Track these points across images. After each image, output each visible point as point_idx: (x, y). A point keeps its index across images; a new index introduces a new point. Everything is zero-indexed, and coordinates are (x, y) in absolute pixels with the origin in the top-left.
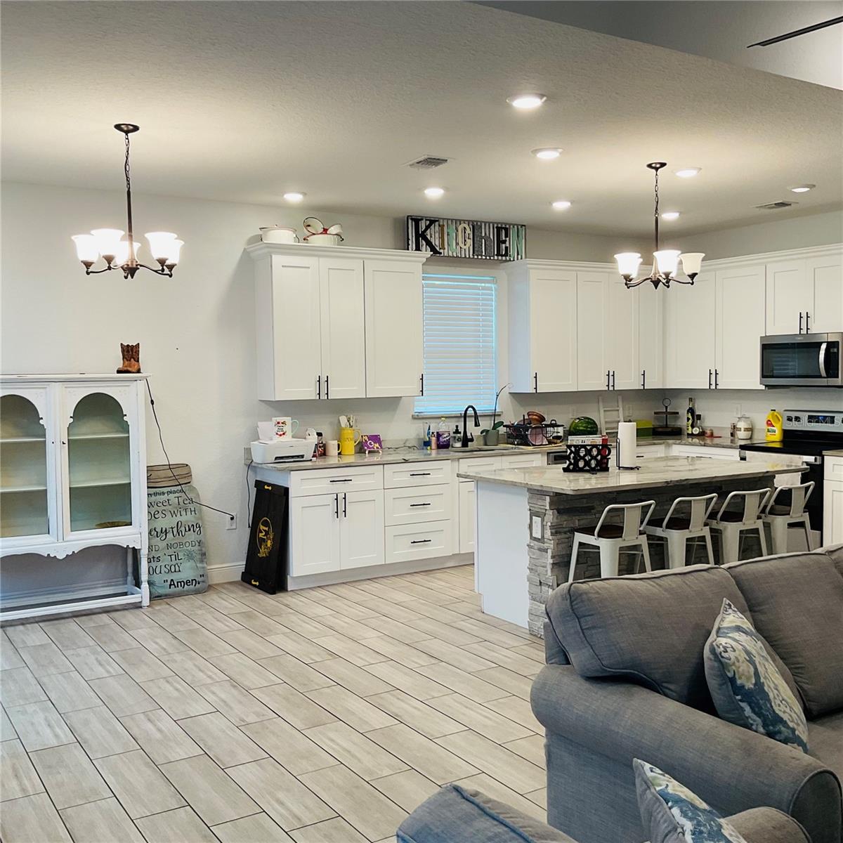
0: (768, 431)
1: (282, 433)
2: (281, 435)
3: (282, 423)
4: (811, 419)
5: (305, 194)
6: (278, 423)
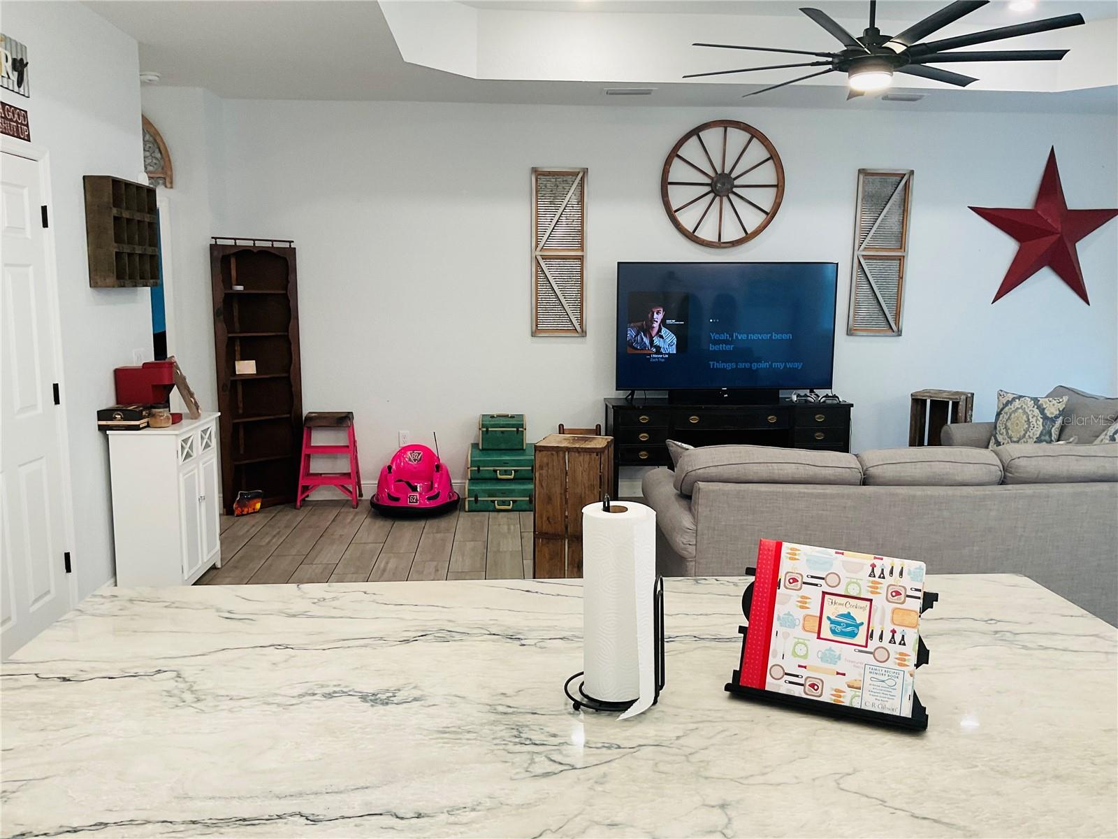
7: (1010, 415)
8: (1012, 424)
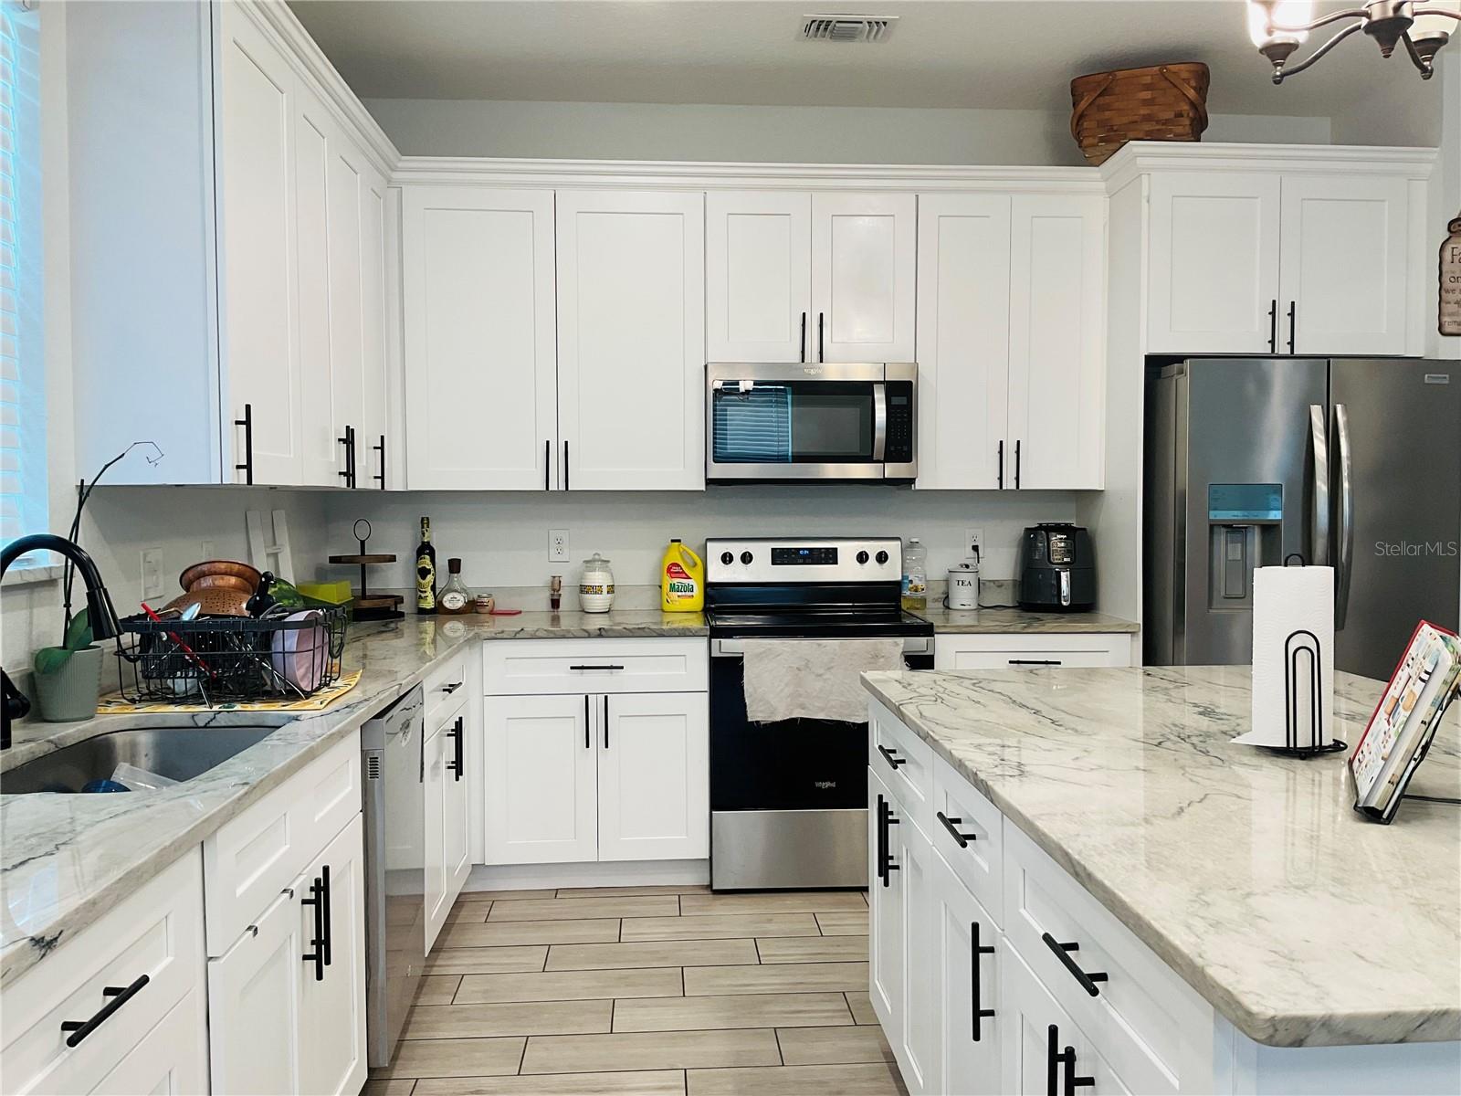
0: (672, 588)
4: (779, 557)
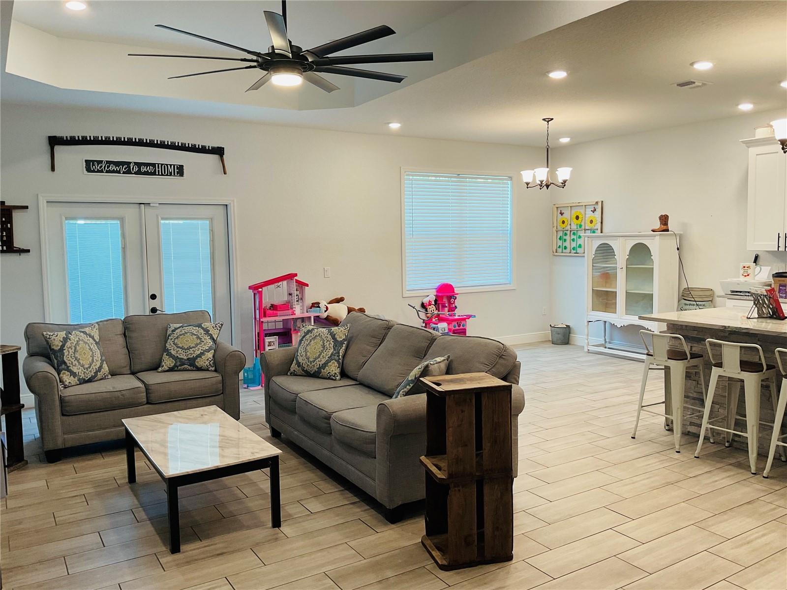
1: (746, 274)
2: (745, 276)
3: (747, 267)
5: (754, 103)
6: (744, 267)
7: (75, 348)
8: (80, 355)
